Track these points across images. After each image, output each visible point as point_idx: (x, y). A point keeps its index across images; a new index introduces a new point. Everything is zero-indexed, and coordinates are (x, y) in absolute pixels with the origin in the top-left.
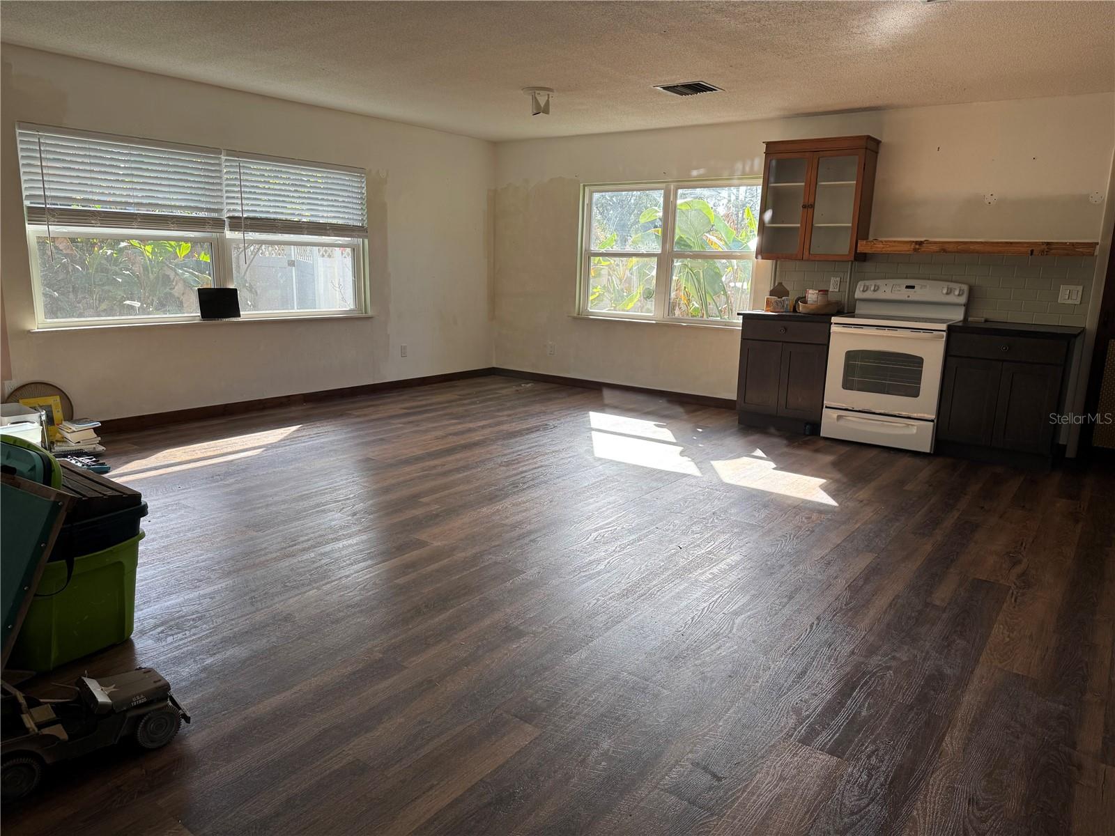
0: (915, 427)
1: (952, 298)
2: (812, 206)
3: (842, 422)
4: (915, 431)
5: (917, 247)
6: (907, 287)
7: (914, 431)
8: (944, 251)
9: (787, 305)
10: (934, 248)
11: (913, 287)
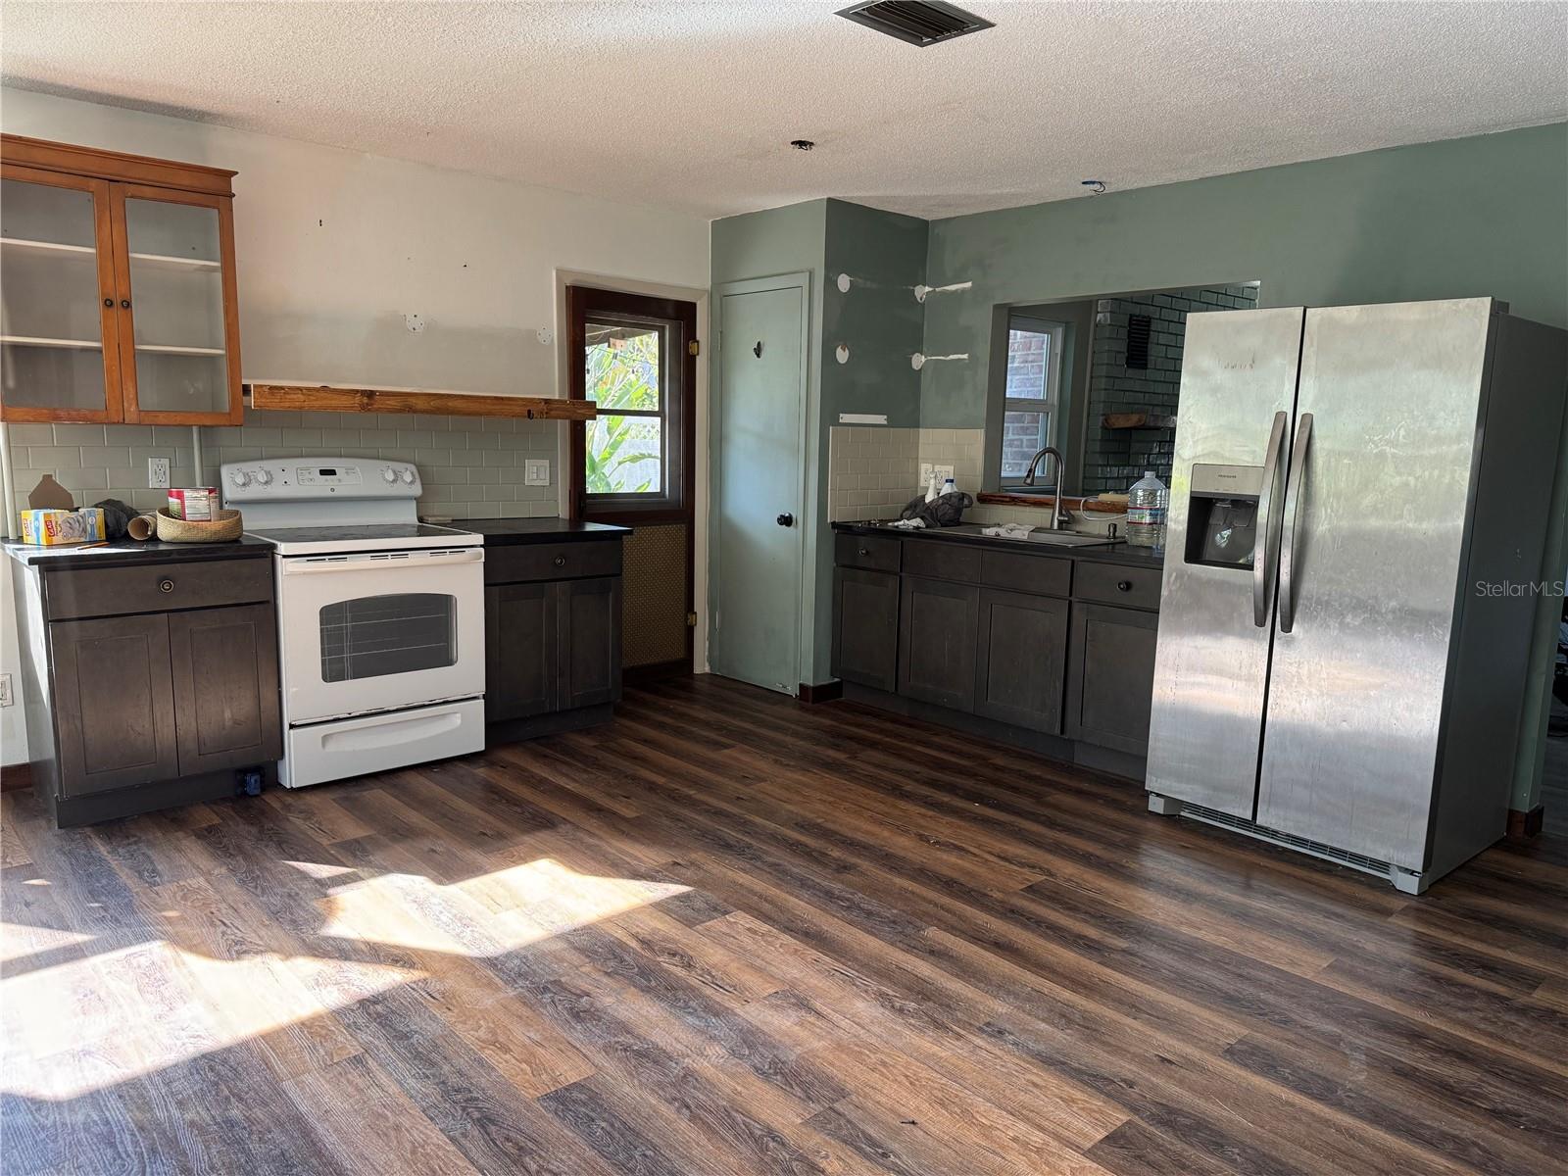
0: (458, 715)
1: (400, 489)
2: (127, 305)
3: (331, 747)
4: (459, 721)
5: (365, 400)
6: (323, 472)
7: (457, 720)
8: (412, 410)
9: (92, 526)
10: (392, 403)
11: (332, 472)
